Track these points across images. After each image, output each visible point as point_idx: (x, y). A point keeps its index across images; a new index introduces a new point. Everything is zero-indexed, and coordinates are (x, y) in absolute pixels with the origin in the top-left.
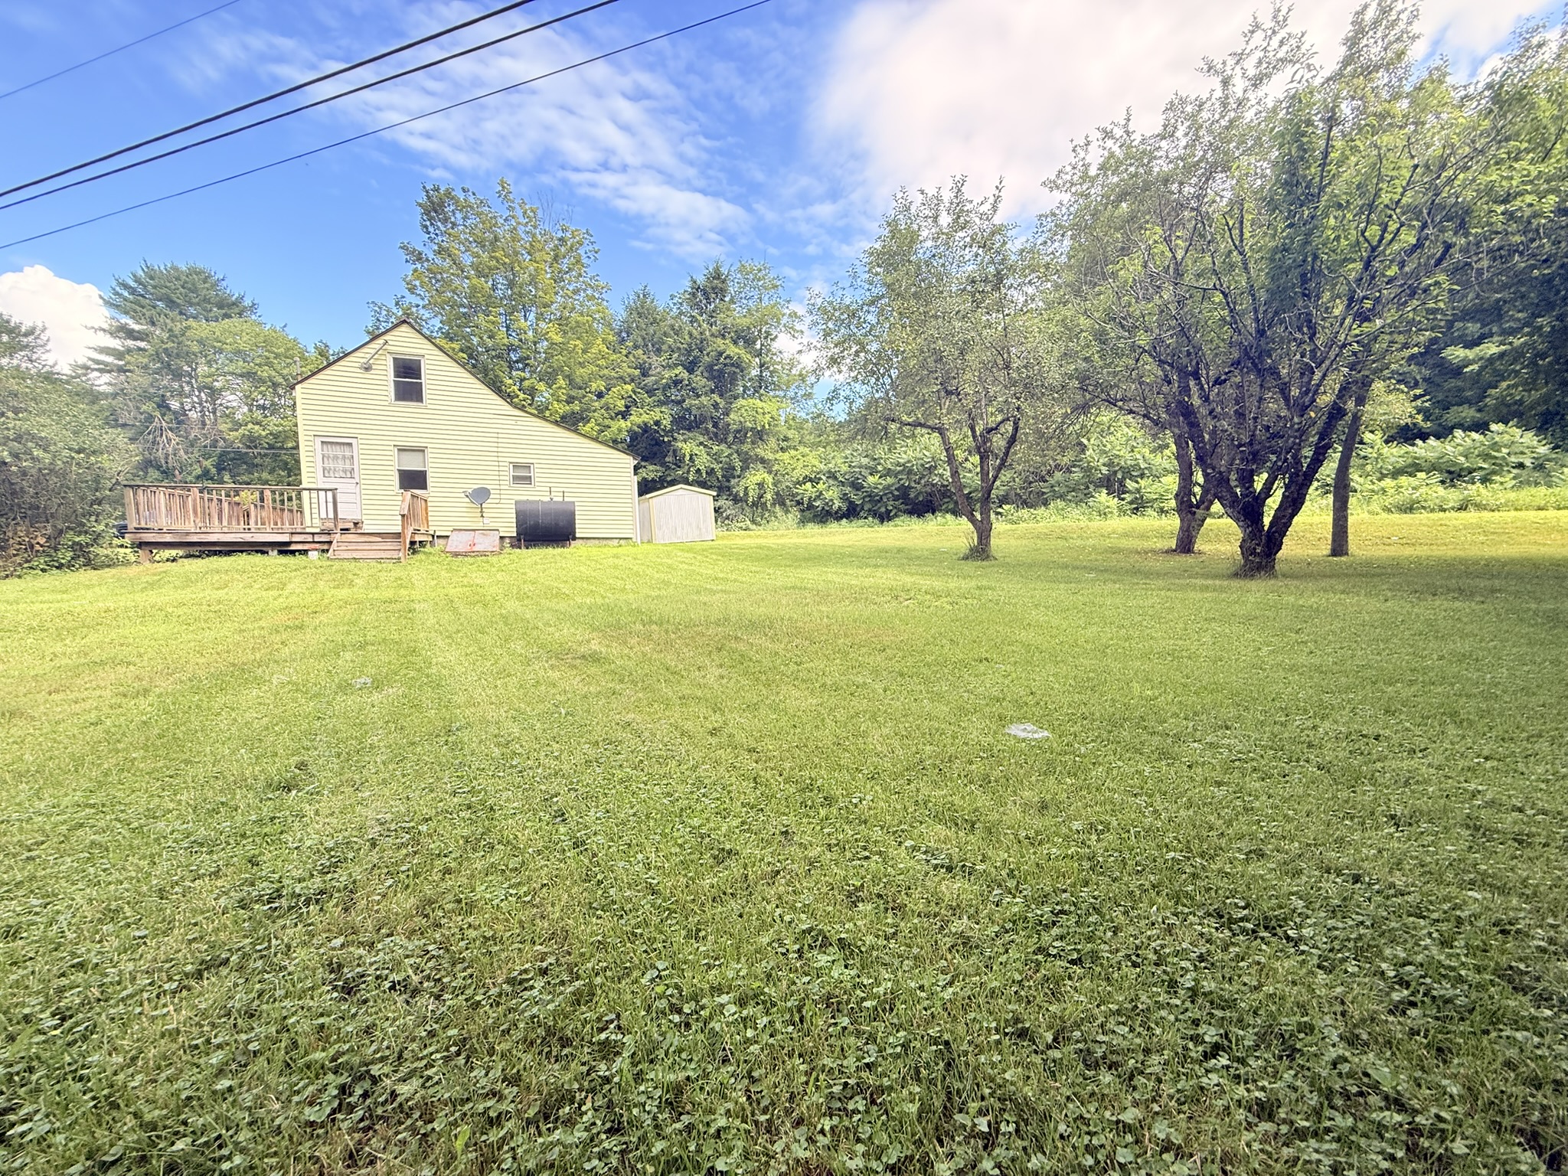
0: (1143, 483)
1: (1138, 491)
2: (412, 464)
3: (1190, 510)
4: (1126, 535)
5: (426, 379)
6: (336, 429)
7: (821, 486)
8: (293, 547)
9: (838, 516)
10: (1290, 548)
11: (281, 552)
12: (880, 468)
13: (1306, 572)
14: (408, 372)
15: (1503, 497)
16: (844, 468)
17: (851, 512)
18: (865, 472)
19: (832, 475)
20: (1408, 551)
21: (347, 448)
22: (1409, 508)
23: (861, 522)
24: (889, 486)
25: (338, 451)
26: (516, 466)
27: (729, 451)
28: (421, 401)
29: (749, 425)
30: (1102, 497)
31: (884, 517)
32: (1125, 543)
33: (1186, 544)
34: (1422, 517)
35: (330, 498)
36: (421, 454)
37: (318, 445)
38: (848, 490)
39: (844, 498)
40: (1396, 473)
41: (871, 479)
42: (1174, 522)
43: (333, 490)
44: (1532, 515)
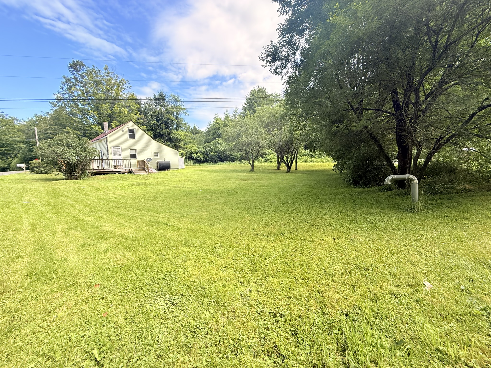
0: (267, 156)
1: (266, 157)
2: (133, 153)
3: (279, 163)
4: (269, 167)
5: (136, 133)
6: (117, 145)
7: (199, 154)
8: (121, 172)
9: (203, 162)
10: (292, 169)
11: (119, 173)
12: (213, 151)
13: (293, 172)
14: (132, 131)
15: (316, 160)
16: (204, 150)
17: (206, 161)
18: (209, 151)
19: (201, 152)
20: (304, 169)
21: (118, 149)
22: (305, 162)
23: (208, 164)
24: (216, 155)
25: (116, 150)
26: (155, 153)
27: (172, 145)
28: (134, 138)
29: (179, 138)
30: (261, 159)
31: (215, 162)
32: (269, 168)
33: (278, 169)
34: (307, 163)
35: (129, 162)
36: (135, 151)
37: (112, 148)
38: (205, 155)
39: (204, 157)
40: (304, 155)
41: (211, 153)
42: (276, 164)
43: (130, 160)
44: (319, 163)
